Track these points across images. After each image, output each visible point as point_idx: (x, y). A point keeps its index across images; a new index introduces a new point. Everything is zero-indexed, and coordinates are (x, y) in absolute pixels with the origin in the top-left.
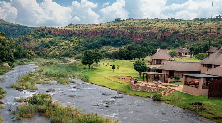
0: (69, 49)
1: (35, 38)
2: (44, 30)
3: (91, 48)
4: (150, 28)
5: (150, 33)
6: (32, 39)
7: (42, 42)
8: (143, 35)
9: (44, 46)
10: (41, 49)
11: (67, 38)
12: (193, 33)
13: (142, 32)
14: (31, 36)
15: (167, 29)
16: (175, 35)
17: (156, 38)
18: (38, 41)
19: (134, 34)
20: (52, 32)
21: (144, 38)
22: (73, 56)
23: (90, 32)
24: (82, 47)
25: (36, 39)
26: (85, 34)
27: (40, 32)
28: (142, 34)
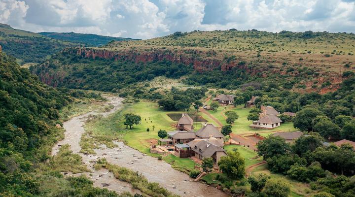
0: (111, 80)
1: (64, 64)
2: (76, 52)
3: (140, 79)
4: (214, 54)
5: (214, 60)
6: (60, 66)
7: (74, 69)
8: (206, 63)
9: (77, 75)
10: (74, 79)
11: (108, 62)
12: (259, 67)
13: (205, 59)
14: (58, 61)
15: (233, 58)
16: (241, 67)
17: (220, 68)
18: (68, 68)
19: (195, 60)
20: (87, 54)
21: (207, 67)
22: (117, 91)
23: (139, 54)
24: (129, 77)
25: (66, 66)
26: (133, 58)
27: (70, 54)
28: (205, 61)
